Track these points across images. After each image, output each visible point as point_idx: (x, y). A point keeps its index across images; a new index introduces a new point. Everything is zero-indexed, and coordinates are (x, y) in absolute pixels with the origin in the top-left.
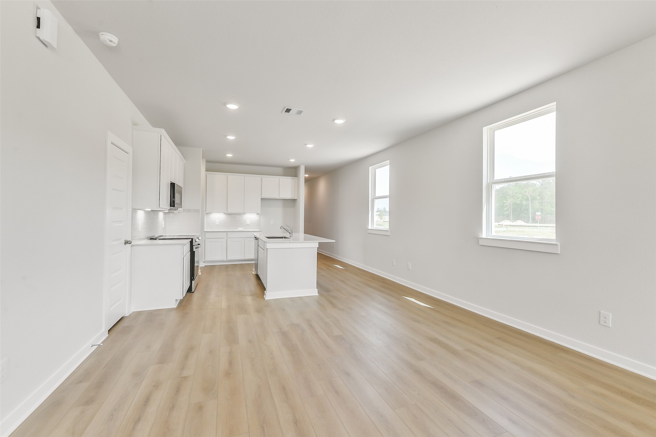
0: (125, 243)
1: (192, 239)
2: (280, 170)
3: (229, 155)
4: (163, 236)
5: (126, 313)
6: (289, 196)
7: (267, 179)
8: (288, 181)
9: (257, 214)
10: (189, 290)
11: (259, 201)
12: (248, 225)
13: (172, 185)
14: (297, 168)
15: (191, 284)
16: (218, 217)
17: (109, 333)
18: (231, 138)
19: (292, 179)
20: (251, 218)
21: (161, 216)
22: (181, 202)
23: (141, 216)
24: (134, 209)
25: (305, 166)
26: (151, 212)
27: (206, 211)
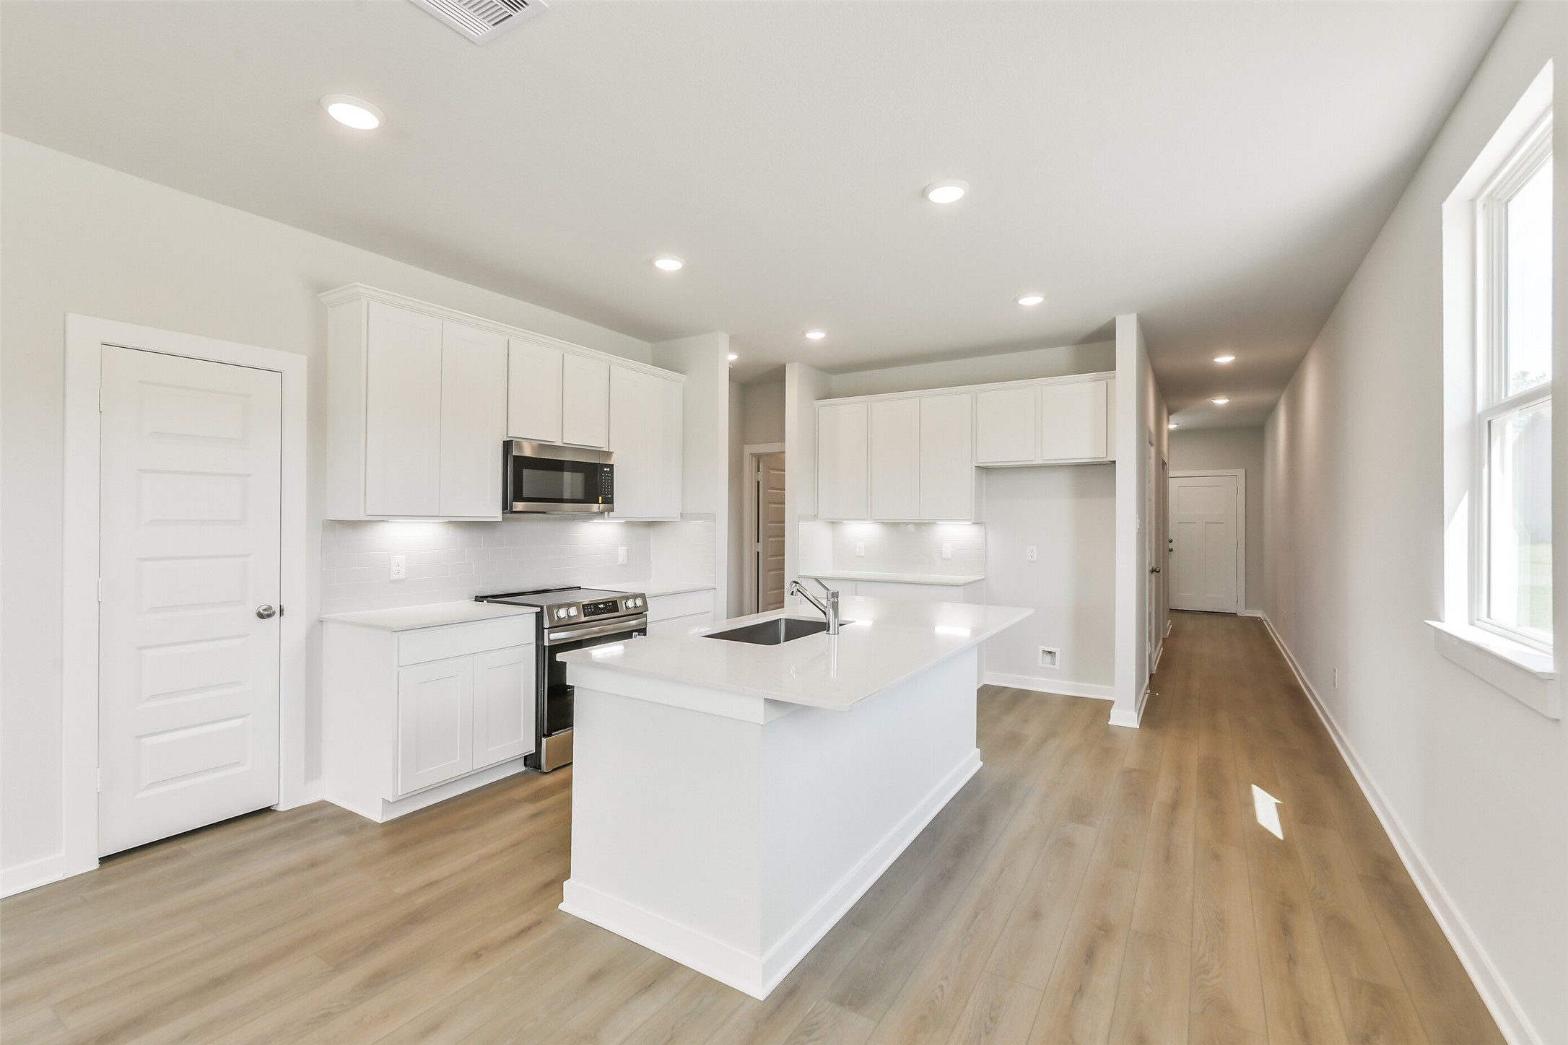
1: (542, 608)
2: (1062, 354)
6: (1085, 453)
8: (1084, 386)
9: (974, 523)
10: (532, 761)
11: (969, 476)
12: (949, 559)
13: (508, 446)
14: (1106, 335)
15: (538, 744)
16: (863, 532)
17: (104, 860)
18: (669, 265)
19: (1094, 381)
20: (954, 536)
21: (600, 533)
22: (597, 493)
23: (412, 538)
24: (346, 526)
25: (1138, 319)
26: (474, 525)
27: (815, 517)
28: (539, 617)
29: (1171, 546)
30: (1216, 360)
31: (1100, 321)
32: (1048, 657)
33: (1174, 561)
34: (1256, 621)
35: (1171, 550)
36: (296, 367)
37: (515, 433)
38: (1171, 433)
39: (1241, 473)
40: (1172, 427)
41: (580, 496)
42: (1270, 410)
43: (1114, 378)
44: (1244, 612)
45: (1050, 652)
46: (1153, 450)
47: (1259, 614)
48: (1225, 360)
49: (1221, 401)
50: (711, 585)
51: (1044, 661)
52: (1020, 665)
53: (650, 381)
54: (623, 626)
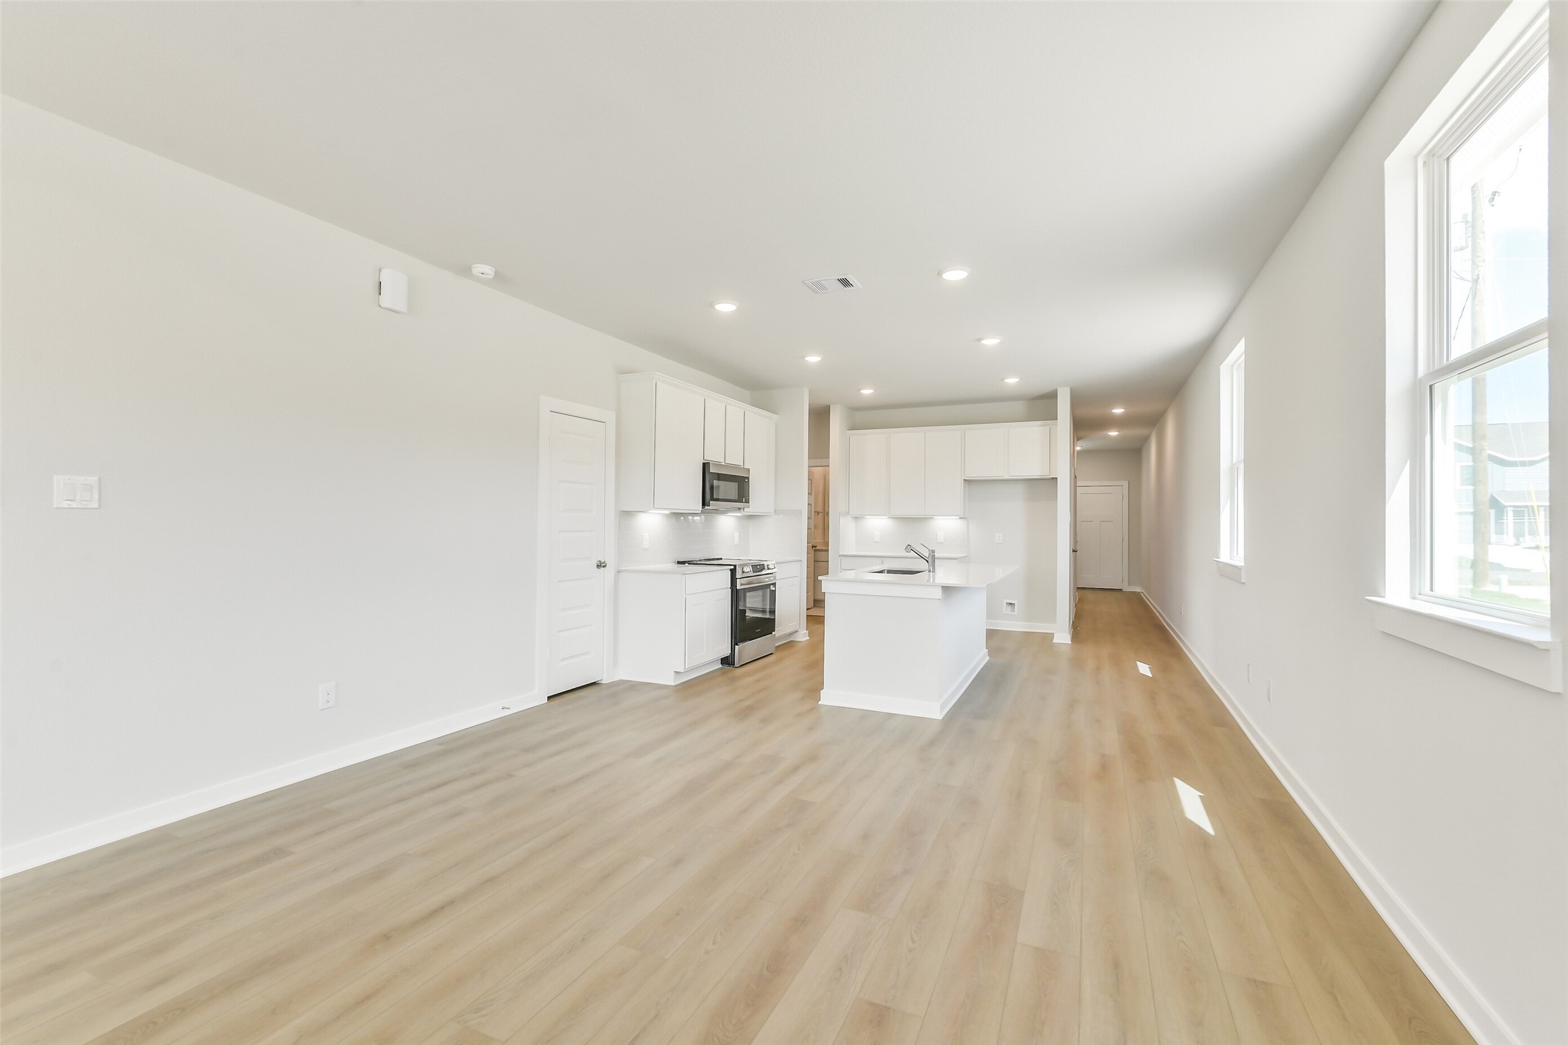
0: (598, 566)
1: (735, 566)
2: (1019, 407)
3: (867, 392)
4: (721, 559)
5: (606, 677)
6: (1036, 471)
7: (978, 434)
8: (1033, 431)
9: (960, 518)
10: (727, 661)
11: (960, 487)
12: (942, 543)
13: (705, 466)
14: (1052, 396)
15: (733, 650)
16: (878, 524)
17: (549, 698)
18: (813, 359)
19: (1042, 426)
20: (946, 526)
21: (727, 522)
22: (743, 496)
23: (651, 523)
24: (626, 515)
25: (1071, 390)
26: (677, 515)
27: (848, 513)
28: (733, 572)
30: (1113, 411)
31: (1045, 387)
32: (1009, 607)
34: (1136, 595)
37: (709, 458)
38: (1078, 452)
39: (1126, 484)
40: (1080, 447)
41: (737, 498)
42: (1146, 439)
43: (1056, 424)
44: (1127, 588)
45: (1011, 604)
47: (1138, 589)
48: (1118, 411)
49: (1113, 433)
50: (798, 558)
51: (1007, 610)
52: (991, 613)
53: (760, 421)
54: (767, 580)
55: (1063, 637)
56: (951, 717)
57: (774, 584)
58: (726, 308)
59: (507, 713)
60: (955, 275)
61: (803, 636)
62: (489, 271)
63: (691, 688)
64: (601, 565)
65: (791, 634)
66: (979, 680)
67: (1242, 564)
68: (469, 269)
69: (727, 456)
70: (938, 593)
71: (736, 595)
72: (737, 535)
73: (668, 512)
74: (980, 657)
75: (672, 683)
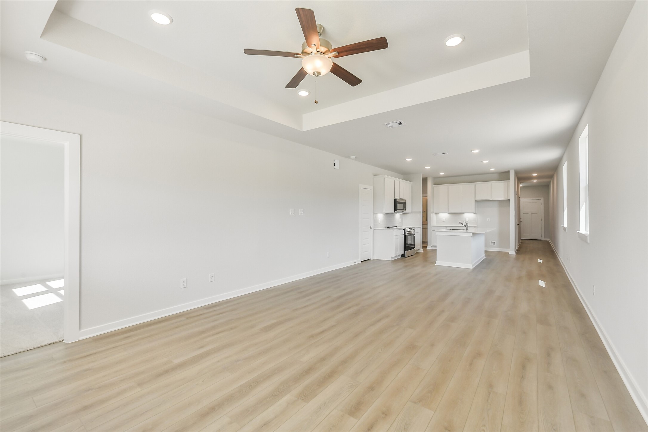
0: (370, 228)
1: (405, 228)
2: (496, 176)
3: (442, 174)
4: (400, 226)
5: (371, 257)
6: (502, 197)
7: (480, 185)
8: (501, 184)
9: (474, 213)
10: (403, 256)
11: (474, 203)
12: (469, 221)
13: (395, 200)
14: (508, 172)
15: (404, 252)
17: (362, 262)
18: (428, 168)
19: (504, 182)
20: (469, 216)
21: (398, 216)
22: (404, 208)
23: (380, 216)
24: (375, 213)
25: (515, 170)
26: (387, 214)
27: (433, 212)
28: (405, 230)
29: (521, 220)
30: (532, 175)
31: (505, 170)
32: (493, 243)
33: (522, 224)
34: (548, 242)
35: (521, 222)
36: (372, 187)
37: (396, 197)
38: (521, 187)
39: (542, 199)
40: (521, 186)
41: (403, 209)
42: (550, 182)
43: (509, 181)
44: (543, 239)
45: (493, 242)
46: (517, 195)
47: (548, 240)
48: (534, 175)
49: (535, 181)
50: (420, 227)
51: (492, 244)
52: (486, 245)
53: (408, 184)
54: (413, 233)
55: (512, 252)
56: (475, 269)
57: (415, 234)
58: (409, 160)
59: (356, 263)
60: (476, 151)
61: (421, 251)
62: (354, 157)
63: (395, 261)
64: (371, 228)
65: (418, 250)
66: (483, 262)
67: (567, 226)
68: (350, 157)
69: (400, 196)
70: (471, 235)
71: (405, 237)
72: (400, 219)
73: (385, 213)
74: (483, 256)
75: (391, 260)
